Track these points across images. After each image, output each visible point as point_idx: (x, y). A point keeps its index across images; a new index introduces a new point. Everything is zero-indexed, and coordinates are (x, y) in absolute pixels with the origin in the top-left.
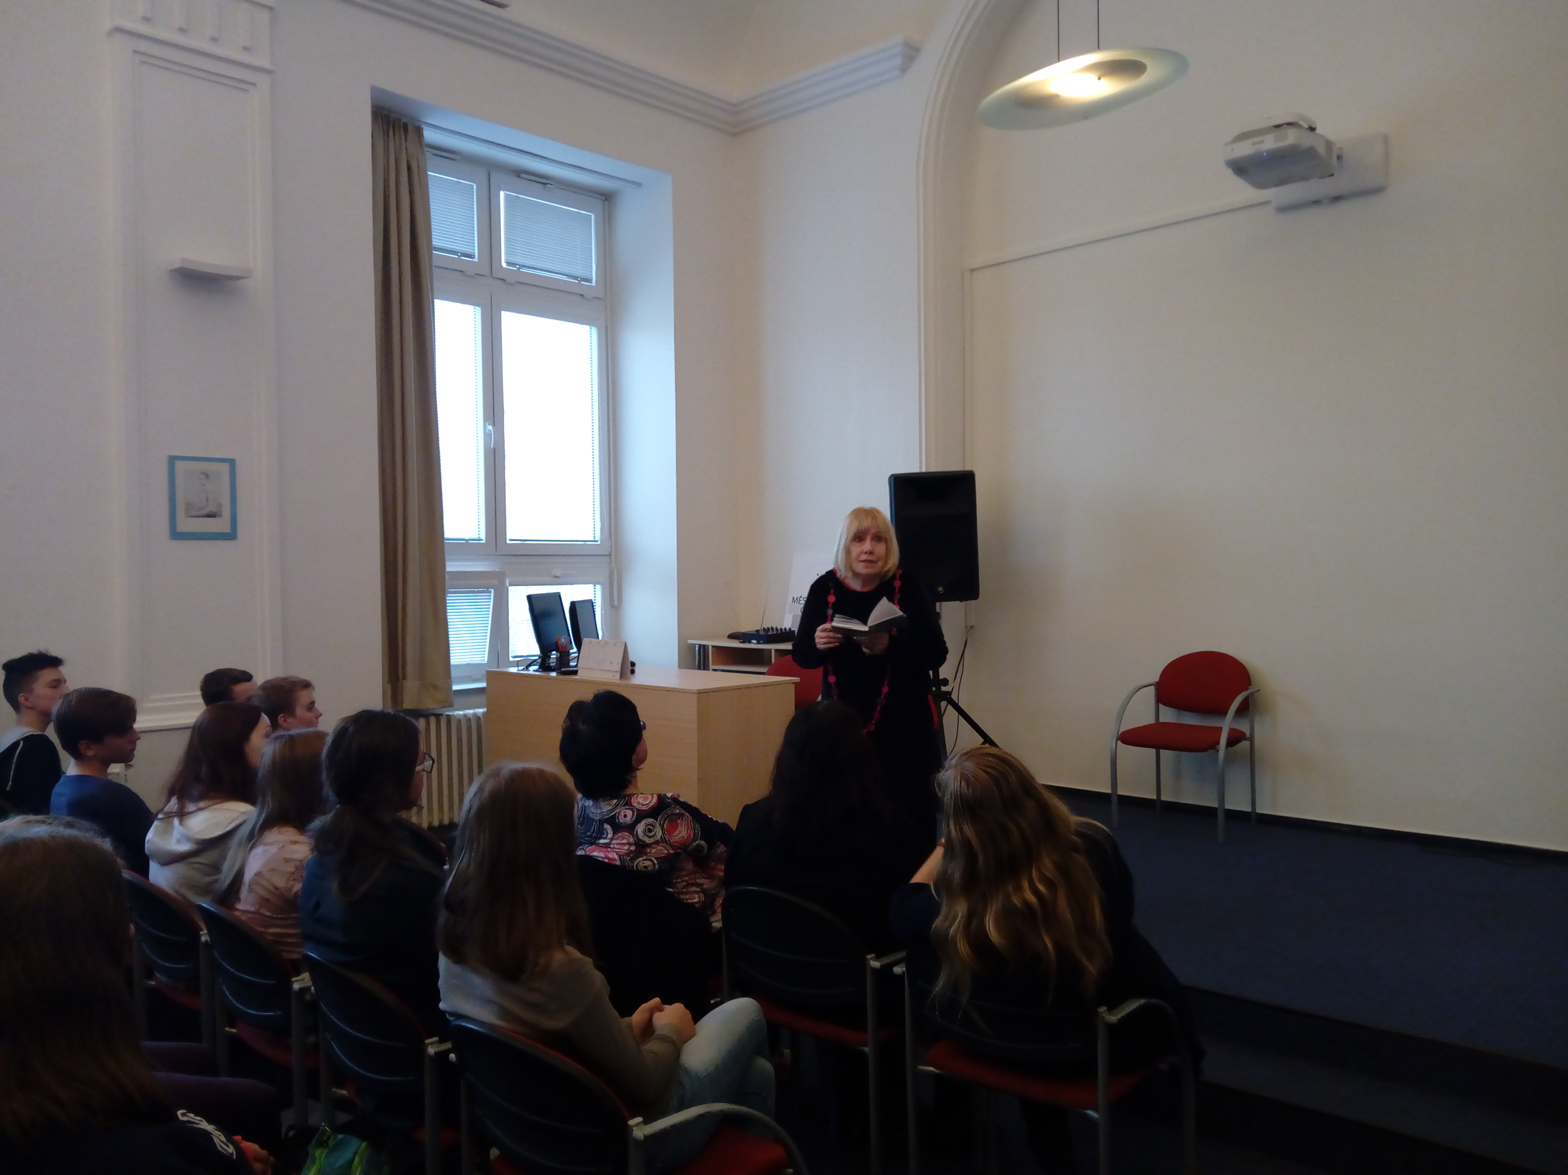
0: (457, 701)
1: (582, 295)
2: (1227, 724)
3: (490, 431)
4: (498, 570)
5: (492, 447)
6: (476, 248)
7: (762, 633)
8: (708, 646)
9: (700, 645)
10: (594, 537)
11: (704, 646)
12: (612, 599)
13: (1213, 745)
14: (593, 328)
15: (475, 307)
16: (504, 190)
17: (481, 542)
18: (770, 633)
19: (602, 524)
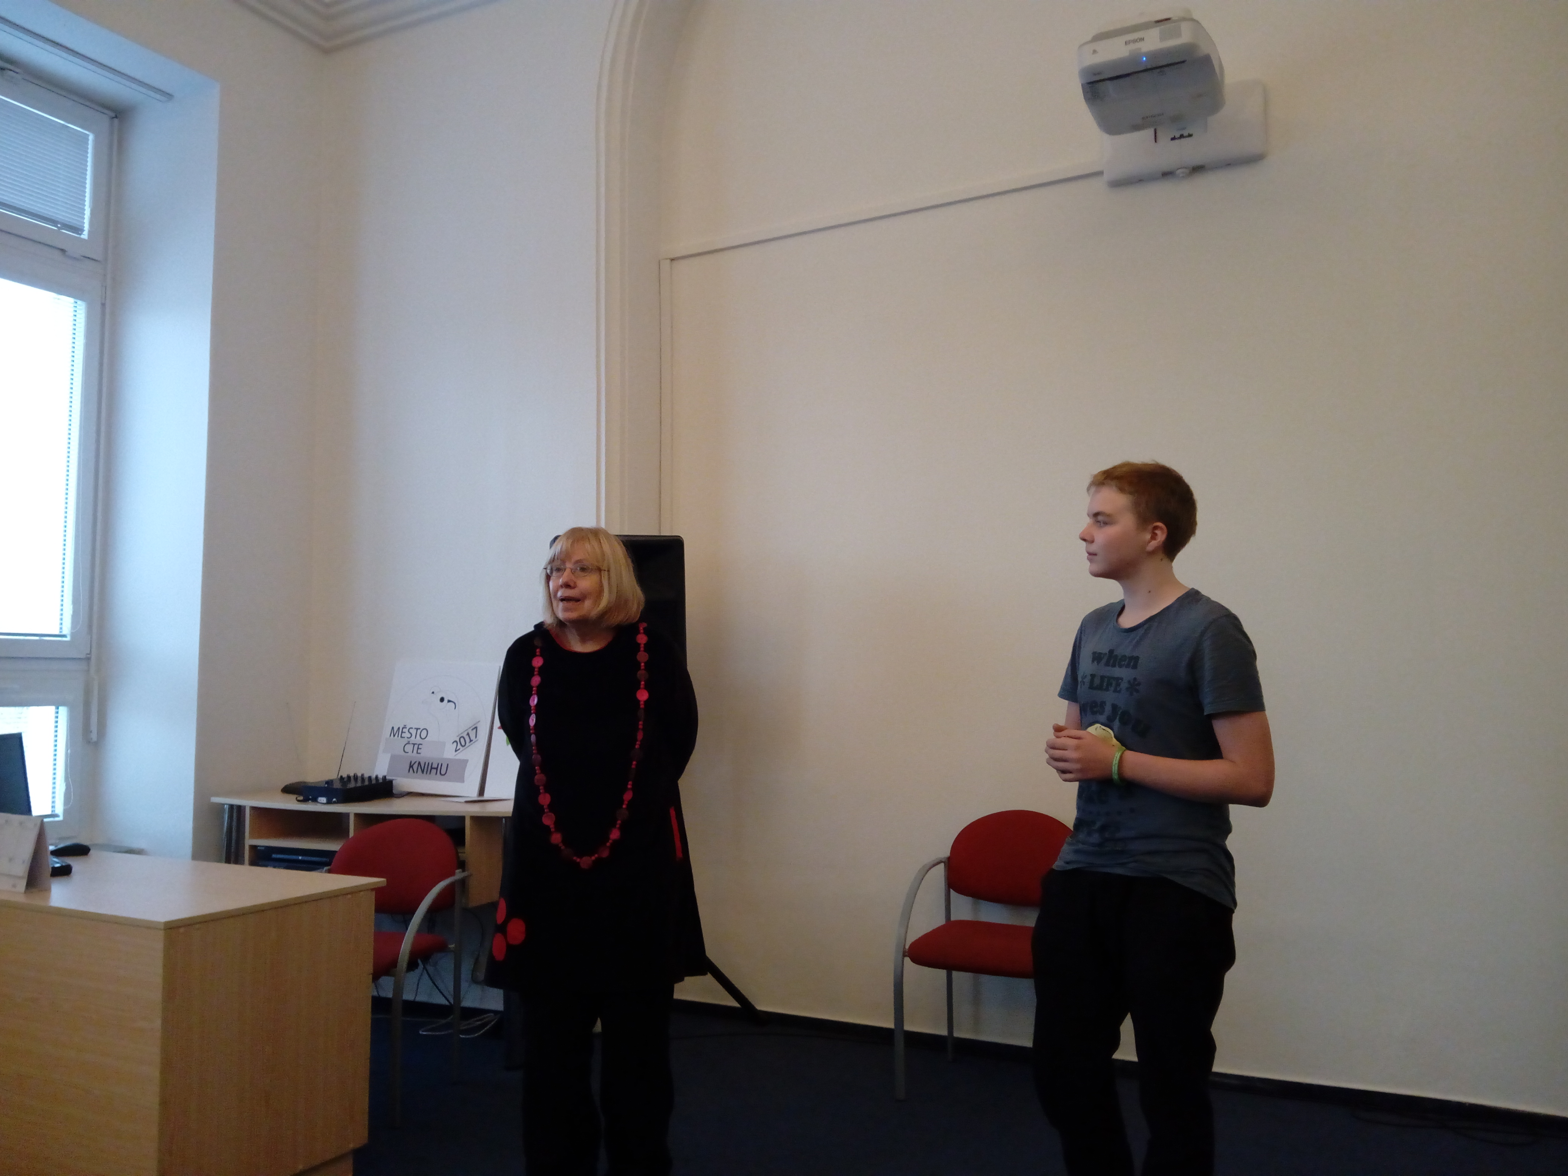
1: (63, 251)
7: (336, 785)
8: (245, 807)
9: (231, 807)
10: (61, 628)
11: (239, 807)
12: (86, 730)
14: (79, 302)
18: (352, 785)
19: (74, 608)
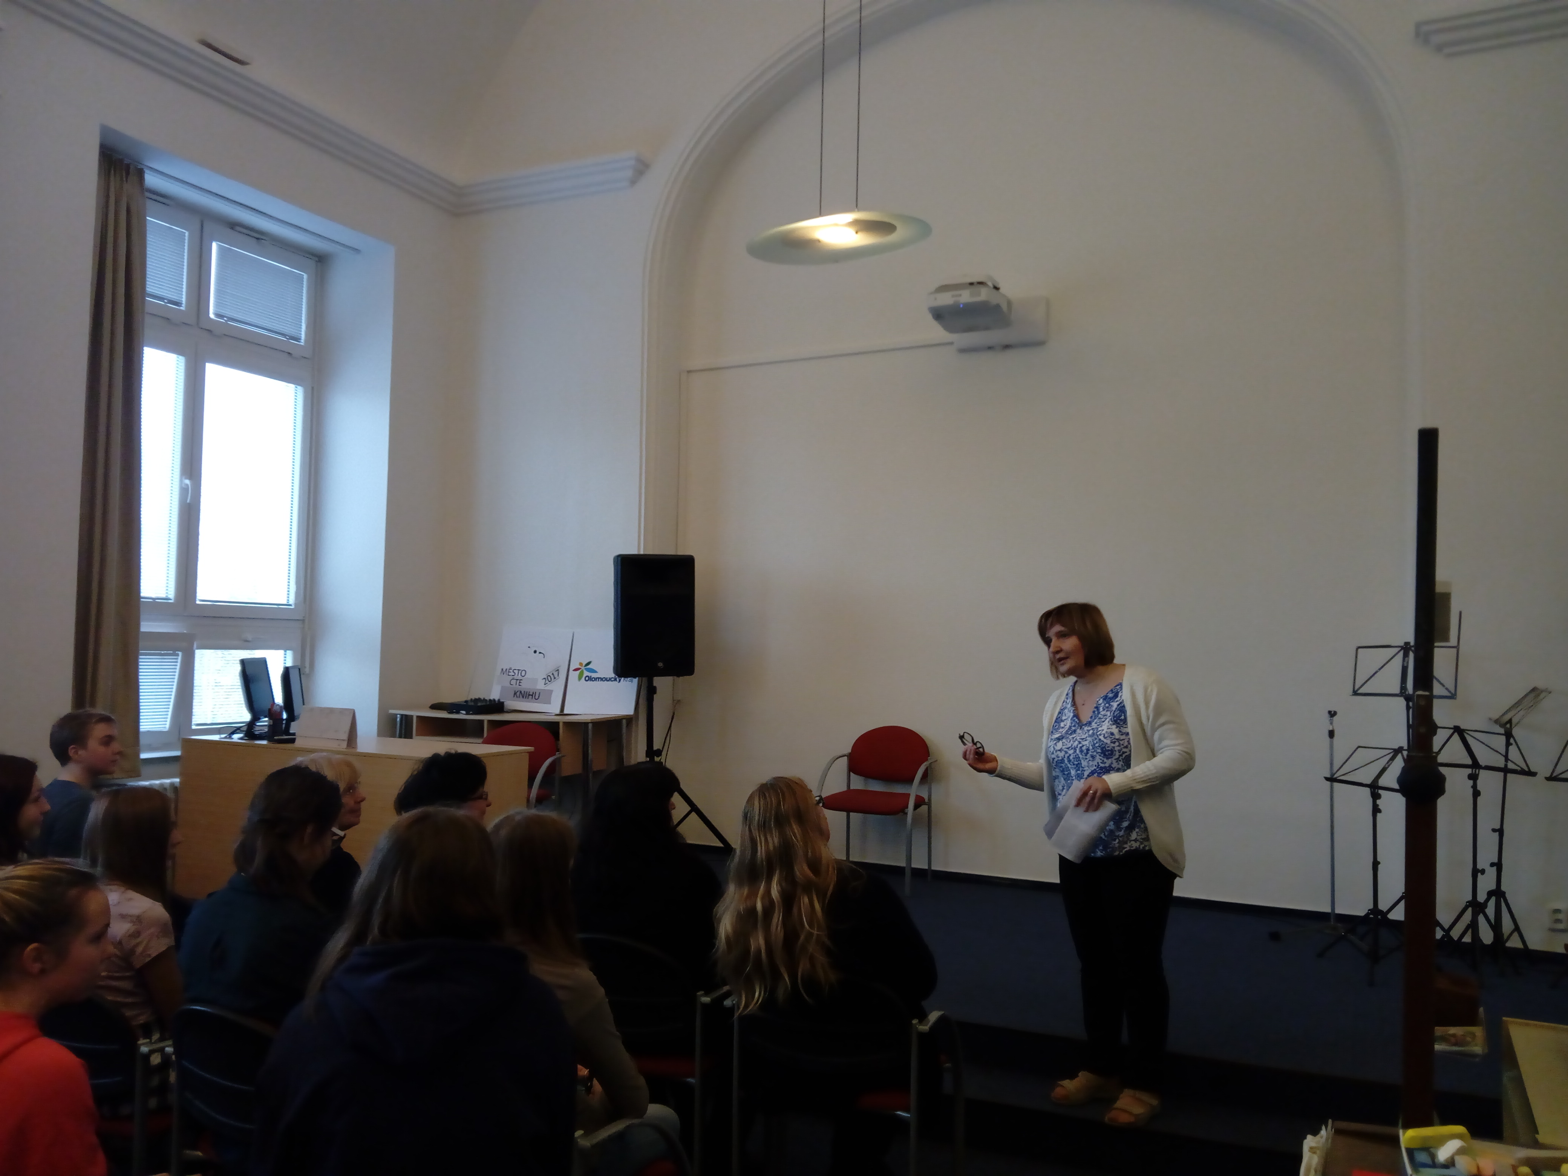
0: (145, 770)
1: (289, 353)
2: (914, 790)
3: (187, 485)
4: (185, 632)
5: (188, 501)
6: (184, 296)
7: (470, 704)
8: (412, 716)
9: (402, 715)
10: (288, 600)
11: (406, 716)
12: (303, 666)
13: (903, 810)
14: (299, 387)
15: (178, 356)
16: (216, 240)
17: (170, 601)
18: (479, 704)
19: (297, 587)
